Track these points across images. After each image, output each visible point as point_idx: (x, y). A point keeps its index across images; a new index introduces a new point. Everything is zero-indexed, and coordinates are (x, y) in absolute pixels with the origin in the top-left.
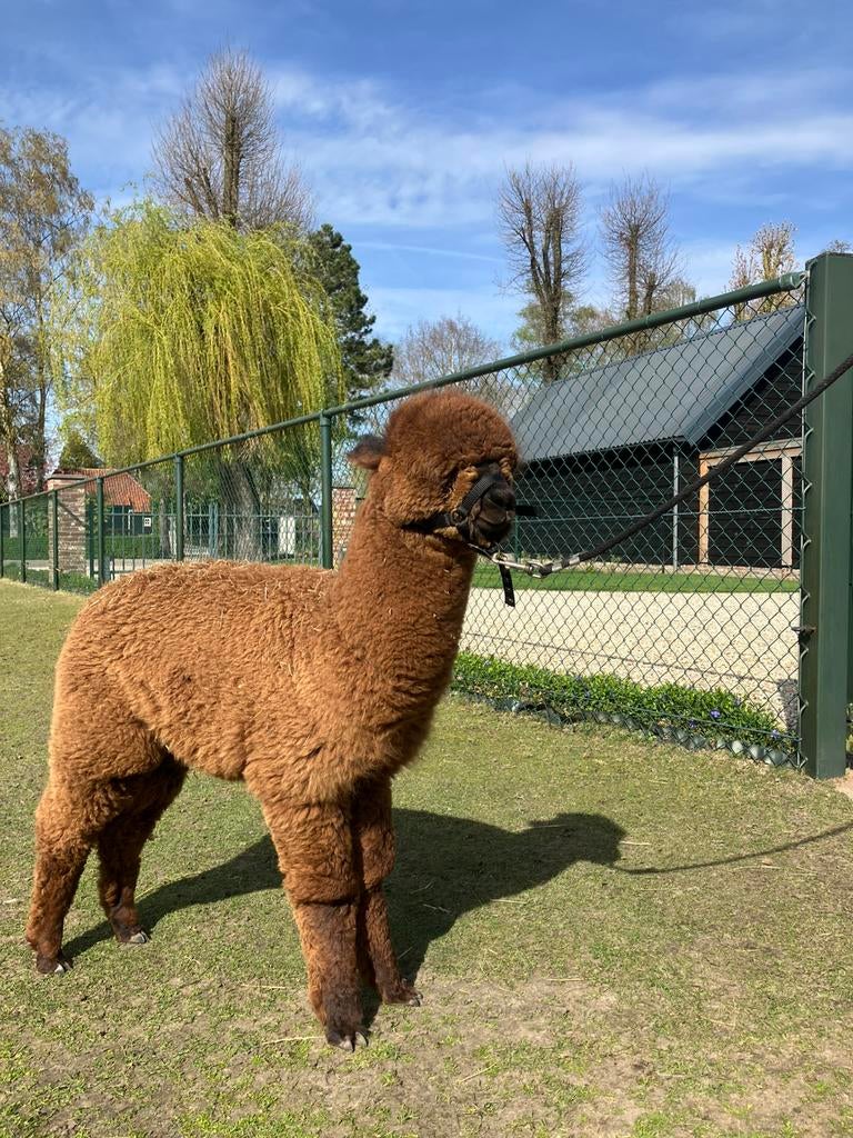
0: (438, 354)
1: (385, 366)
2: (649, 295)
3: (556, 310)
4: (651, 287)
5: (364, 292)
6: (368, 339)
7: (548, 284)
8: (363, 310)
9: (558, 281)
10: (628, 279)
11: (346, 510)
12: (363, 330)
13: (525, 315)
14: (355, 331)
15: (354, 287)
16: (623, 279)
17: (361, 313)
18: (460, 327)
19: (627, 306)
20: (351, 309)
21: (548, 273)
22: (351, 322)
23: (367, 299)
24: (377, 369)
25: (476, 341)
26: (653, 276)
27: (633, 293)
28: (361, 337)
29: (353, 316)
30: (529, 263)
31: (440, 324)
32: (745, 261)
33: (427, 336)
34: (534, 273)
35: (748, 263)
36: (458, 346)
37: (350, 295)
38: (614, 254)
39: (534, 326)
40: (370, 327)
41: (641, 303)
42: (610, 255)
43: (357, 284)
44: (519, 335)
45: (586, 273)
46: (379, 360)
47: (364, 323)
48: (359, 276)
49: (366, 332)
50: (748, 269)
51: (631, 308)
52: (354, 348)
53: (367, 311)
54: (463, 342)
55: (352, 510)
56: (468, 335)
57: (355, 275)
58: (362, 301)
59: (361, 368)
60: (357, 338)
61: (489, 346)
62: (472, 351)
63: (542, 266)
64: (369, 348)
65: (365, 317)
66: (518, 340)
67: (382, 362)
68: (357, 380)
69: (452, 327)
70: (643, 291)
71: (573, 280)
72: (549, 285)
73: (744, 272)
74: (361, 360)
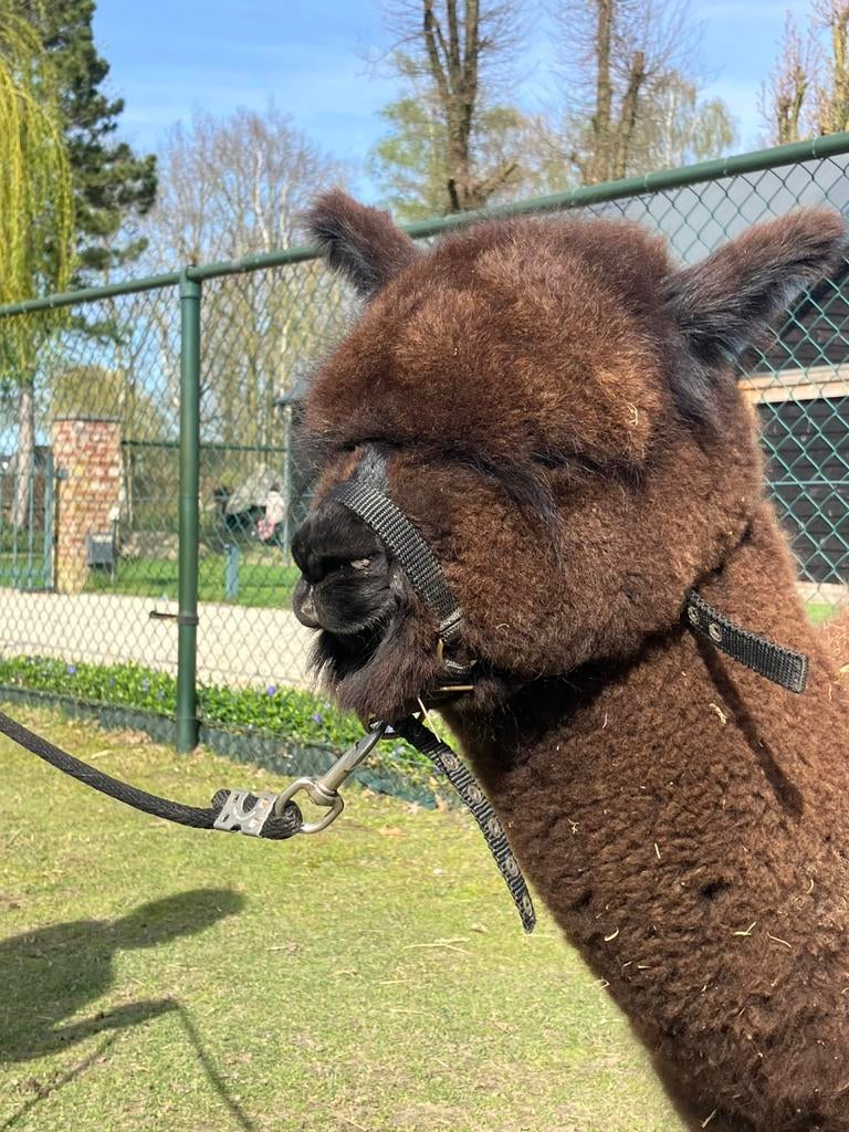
0: (230, 177)
1: (141, 194)
2: (633, 90)
3: (468, 109)
4: (638, 78)
5: (101, 55)
6: (108, 142)
7: (454, 63)
8: (99, 88)
9: (472, 56)
10: (595, 59)
11: (101, 464)
12: (99, 125)
13: (392, 115)
14: (85, 125)
15: (83, 45)
16: (587, 58)
17: (93, 93)
18: (272, 130)
19: (594, 109)
20: (78, 83)
21: (455, 40)
22: (78, 109)
23: (108, 67)
24: (125, 199)
25: (301, 156)
26: (640, 57)
27: (603, 83)
28: (94, 137)
29: (80, 96)
30: (421, 20)
31: (236, 124)
32: (799, 41)
33: (210, 145)
34: (430, 38)
35: (805, 44)
36: (269, 166)
37: (76, 59)
38: (571, 13)
39: (409, 137)
40: (114, 119)
41: (616, 104)
42: (564, 15)
43: (89, 38)
44: (382, 152)
45: (523, 44)
46: (129, 183)
47: (101, 111)
48: (94, 24)
49: (106, 128)
50: (804, 56)
51: (600, 113)
52: (83, 157)
53: (107, 90)
54: (277, 158)
55: (113, 464)
56: (287, 147)
57: (87, 20)
58: (99, 70)
59: (95, 196)
60: (86, 139)
61: (327, 169)
62: (295, 176)
63: (445, 28)
64: (110, 160)
65: (104, 101)
66: (379, 161)
67: (138, 185)
68: (88, 218)
69: (257, 130)
70: (621, 84)
71: (500, 56)
72: (456, 62)
73: (798, 60)
74: (96, 181)
